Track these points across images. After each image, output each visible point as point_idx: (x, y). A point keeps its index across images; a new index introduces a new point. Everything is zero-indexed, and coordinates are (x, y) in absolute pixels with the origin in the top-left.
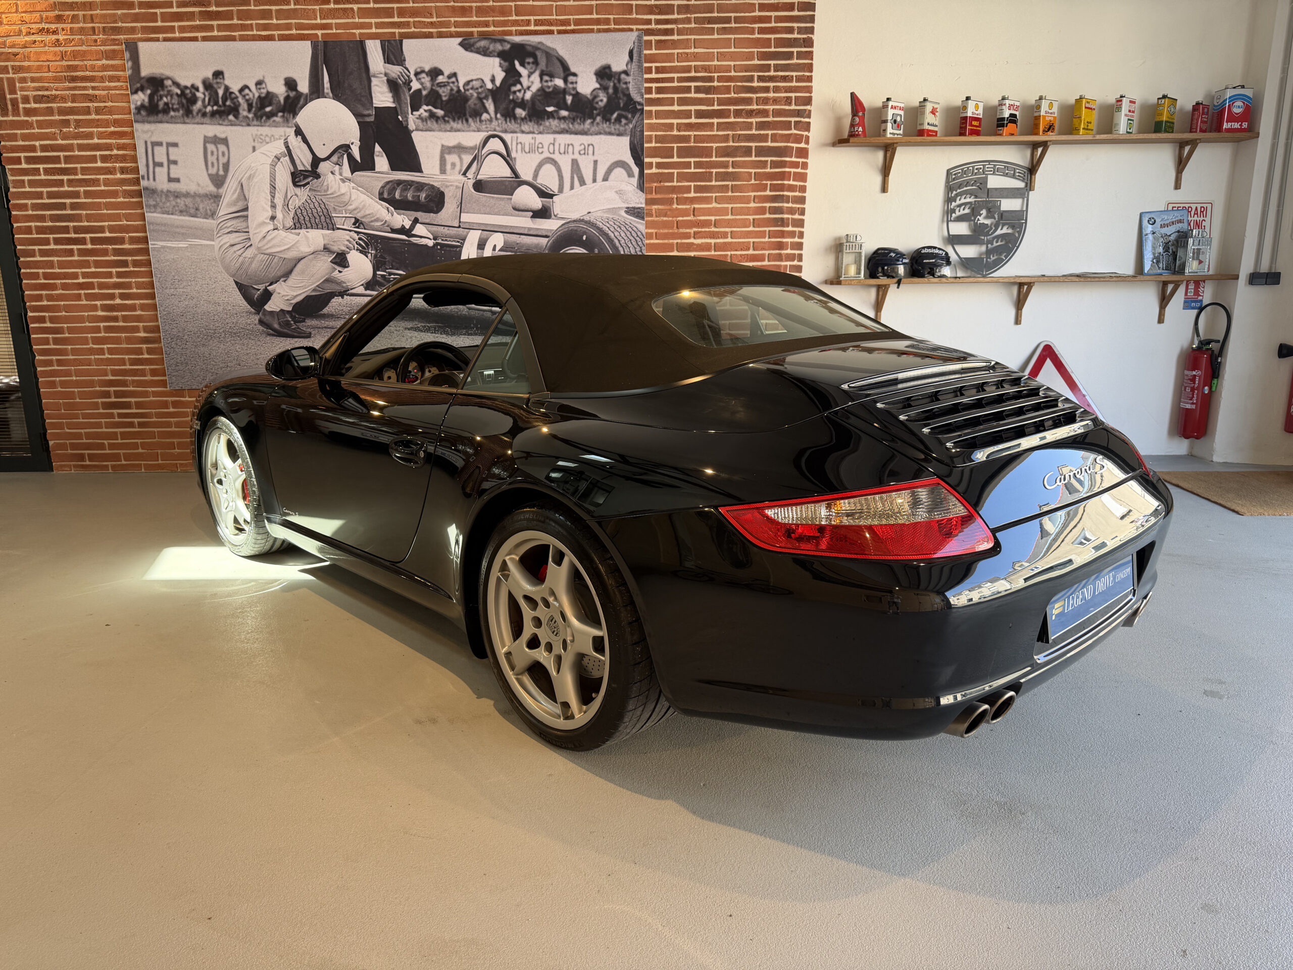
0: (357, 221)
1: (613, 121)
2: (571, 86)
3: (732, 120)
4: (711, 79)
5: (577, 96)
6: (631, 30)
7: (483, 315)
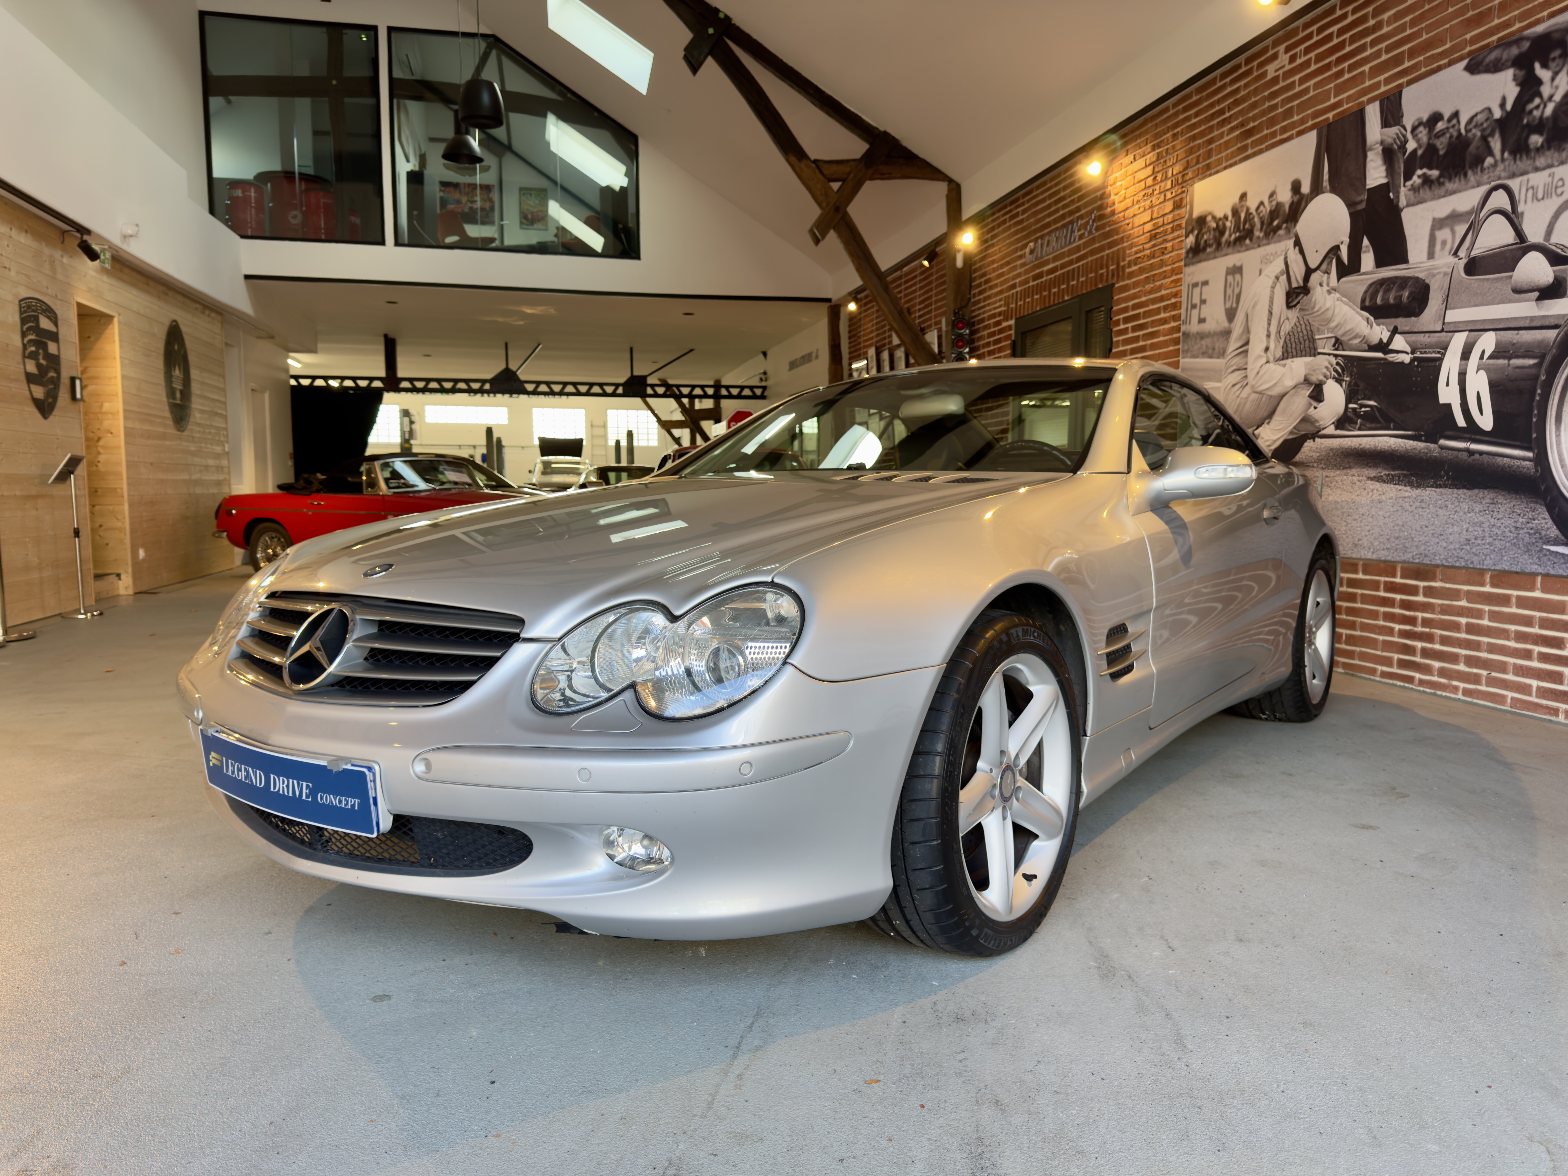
0: (1337, 340)
7: (1457, 457)
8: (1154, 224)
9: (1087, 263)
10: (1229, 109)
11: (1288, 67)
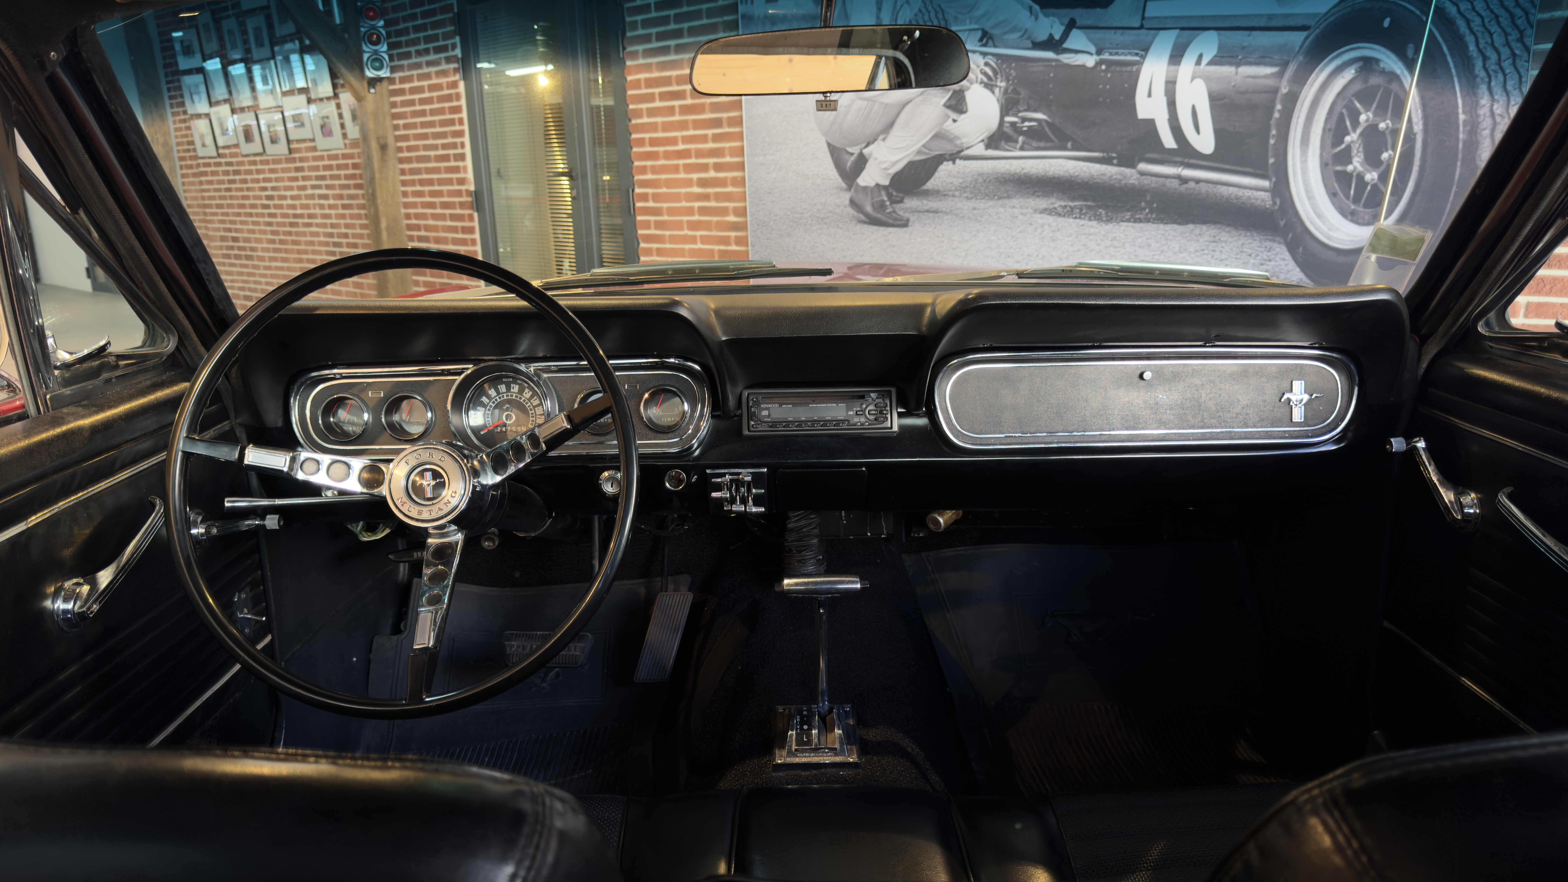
0: (985, 33)
7: (1164, 185)
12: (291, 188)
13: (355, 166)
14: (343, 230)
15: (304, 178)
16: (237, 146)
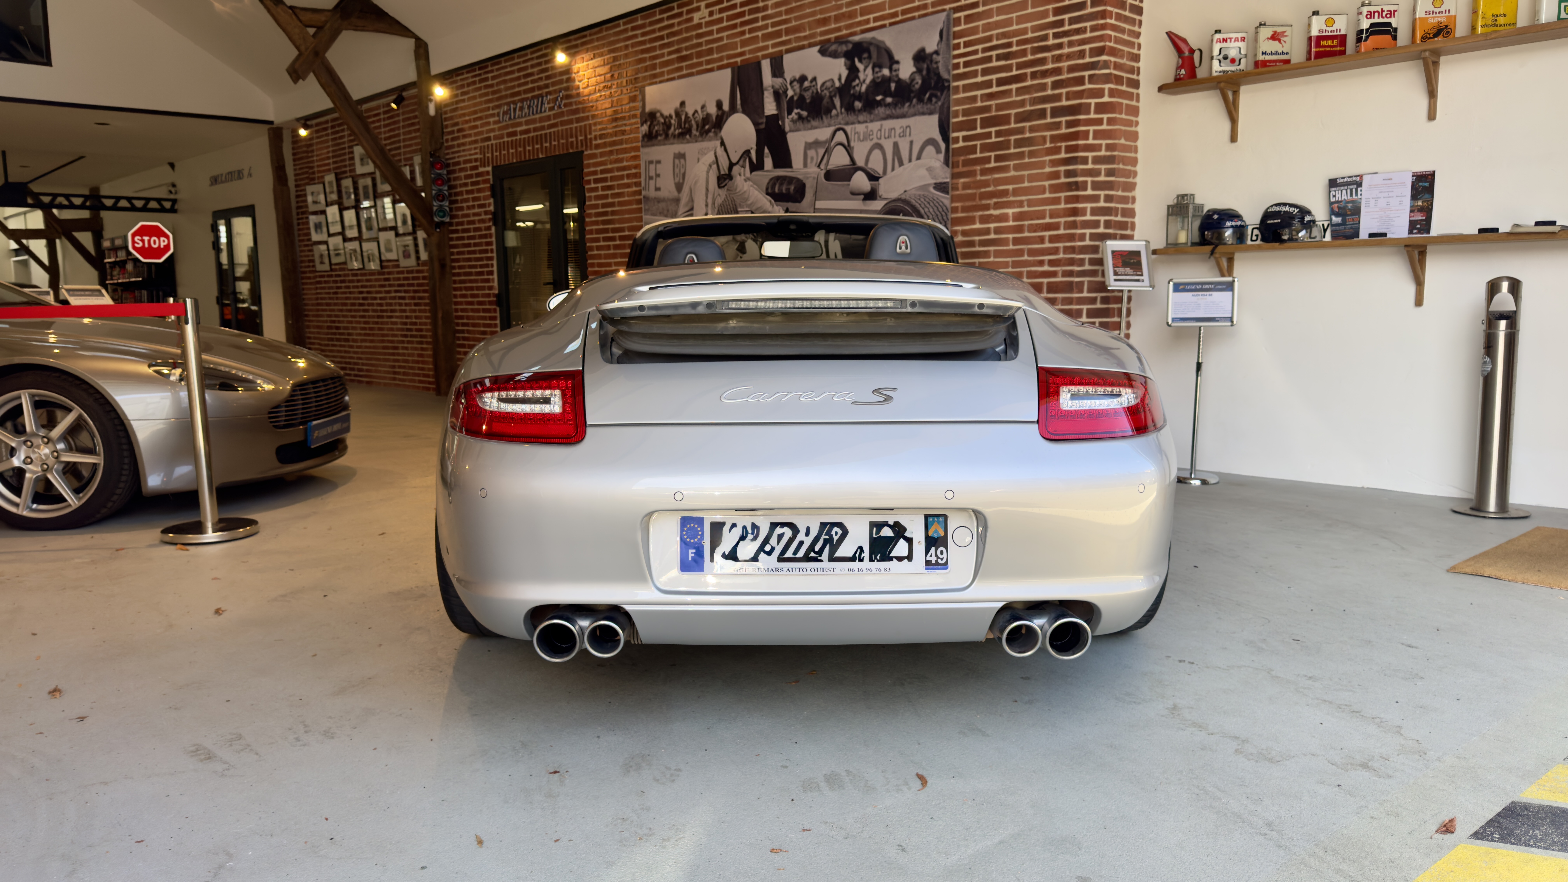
1: (925, 101)
2: (894, 73)
3: (1029, 83)
4: (1009, 45)
5: (899, 82)
6: (944, 10)
8: (614, 111)
9: (558, 131)
10: (668, 38)
11: (708, 19)
12: (380, 292)
13: (424, 278)
14: (414, 320)
15: (390, 285)
16: (345, 263)
